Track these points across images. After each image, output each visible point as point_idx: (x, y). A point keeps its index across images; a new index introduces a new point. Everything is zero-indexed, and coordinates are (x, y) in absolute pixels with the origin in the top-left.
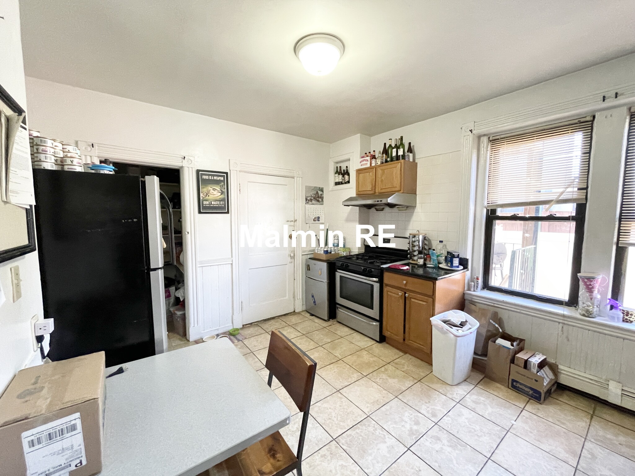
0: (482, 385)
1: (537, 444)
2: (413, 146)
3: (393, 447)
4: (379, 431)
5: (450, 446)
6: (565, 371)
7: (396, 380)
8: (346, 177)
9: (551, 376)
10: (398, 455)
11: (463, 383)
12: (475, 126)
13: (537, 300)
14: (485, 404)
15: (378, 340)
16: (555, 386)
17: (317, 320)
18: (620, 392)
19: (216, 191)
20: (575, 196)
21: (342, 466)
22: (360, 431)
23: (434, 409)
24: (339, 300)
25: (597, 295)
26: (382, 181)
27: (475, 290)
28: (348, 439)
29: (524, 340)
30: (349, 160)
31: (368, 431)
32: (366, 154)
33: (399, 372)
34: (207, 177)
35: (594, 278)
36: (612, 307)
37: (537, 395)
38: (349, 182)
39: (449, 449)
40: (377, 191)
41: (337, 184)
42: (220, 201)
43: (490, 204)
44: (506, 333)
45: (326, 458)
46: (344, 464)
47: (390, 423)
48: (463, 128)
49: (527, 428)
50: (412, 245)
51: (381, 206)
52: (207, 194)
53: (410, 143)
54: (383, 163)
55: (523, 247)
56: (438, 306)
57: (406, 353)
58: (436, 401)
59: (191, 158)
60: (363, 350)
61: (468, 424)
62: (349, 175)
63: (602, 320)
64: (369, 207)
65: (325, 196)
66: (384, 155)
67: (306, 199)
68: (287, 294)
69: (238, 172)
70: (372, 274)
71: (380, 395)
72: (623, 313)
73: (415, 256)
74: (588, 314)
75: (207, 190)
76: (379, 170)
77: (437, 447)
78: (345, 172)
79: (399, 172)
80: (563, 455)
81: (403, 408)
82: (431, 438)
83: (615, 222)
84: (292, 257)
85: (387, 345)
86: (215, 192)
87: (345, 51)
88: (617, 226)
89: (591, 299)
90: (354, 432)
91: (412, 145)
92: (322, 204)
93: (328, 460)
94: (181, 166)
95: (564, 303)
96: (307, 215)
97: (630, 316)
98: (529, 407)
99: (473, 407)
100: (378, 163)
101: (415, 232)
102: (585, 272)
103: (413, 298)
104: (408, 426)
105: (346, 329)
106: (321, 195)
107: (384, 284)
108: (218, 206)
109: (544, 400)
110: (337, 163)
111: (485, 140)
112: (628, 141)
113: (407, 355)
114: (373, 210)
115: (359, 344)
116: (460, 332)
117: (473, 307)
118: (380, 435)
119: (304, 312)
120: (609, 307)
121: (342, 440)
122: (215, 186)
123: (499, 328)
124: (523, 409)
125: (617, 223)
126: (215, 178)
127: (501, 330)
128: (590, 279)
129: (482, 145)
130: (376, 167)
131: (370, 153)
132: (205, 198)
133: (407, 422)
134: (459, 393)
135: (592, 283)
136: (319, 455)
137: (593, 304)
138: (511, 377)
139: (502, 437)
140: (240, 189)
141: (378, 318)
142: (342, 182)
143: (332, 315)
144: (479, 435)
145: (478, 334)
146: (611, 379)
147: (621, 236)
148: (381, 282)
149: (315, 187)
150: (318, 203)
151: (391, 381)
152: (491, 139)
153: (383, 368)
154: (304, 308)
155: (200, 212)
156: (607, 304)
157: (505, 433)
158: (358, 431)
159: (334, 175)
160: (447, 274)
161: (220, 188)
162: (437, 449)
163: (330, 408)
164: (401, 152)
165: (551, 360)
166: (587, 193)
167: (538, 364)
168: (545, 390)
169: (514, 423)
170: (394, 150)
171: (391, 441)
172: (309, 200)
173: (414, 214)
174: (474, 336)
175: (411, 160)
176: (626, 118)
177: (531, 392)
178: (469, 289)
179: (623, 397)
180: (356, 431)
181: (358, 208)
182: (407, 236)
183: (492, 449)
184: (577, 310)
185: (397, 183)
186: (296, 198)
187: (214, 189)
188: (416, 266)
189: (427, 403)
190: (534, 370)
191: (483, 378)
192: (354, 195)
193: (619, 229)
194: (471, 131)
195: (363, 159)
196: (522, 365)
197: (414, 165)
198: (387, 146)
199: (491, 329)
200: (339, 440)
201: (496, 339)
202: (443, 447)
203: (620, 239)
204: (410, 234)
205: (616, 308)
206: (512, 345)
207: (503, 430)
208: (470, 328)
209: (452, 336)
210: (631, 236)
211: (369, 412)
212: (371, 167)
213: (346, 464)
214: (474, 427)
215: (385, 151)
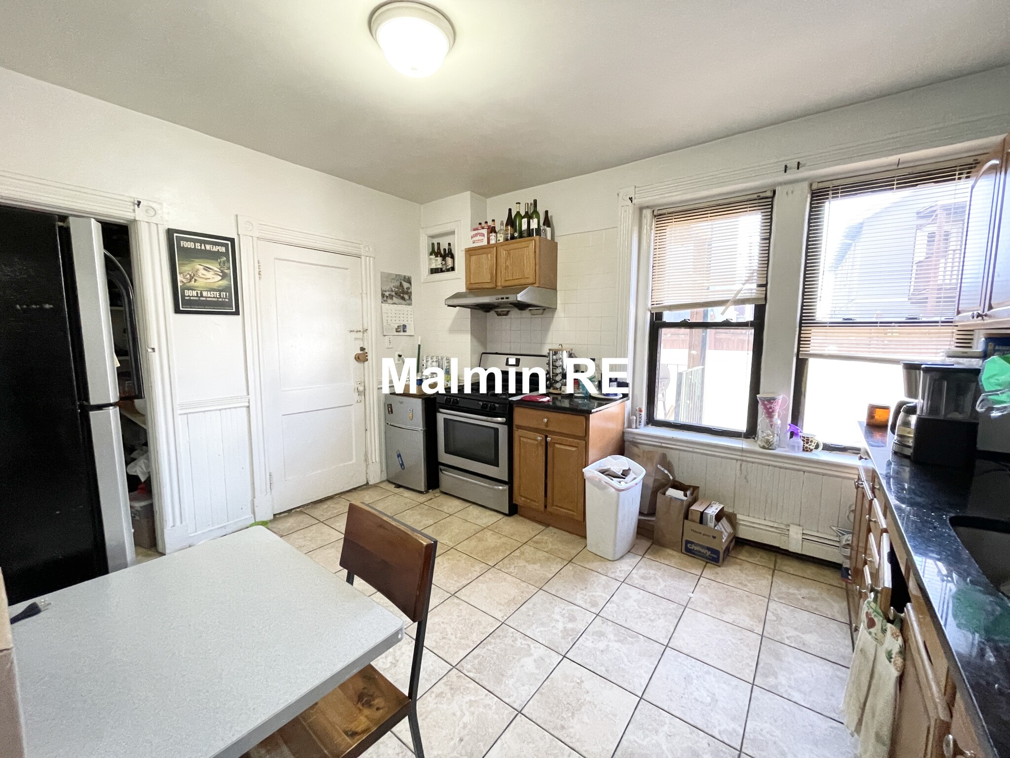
0: (650, 554)
1: (718, 615)
2: (551, 217)
3: (542, 659)
4: (520, 642)
5: (619, 641)
6: (743, 520)
7: (537, 566)
8: (449, 260)
9: (729, 529)
10: (550, 668)
11: (627, 555)
12: (637, 193)
13: (711, 434)
14: (656, 579)
15: (507, 512)
16: (734, 541)
17: (407, 494)
18: (800, 537)
19: (212, 272)
20: (754, 296)
21: (471, 703)
22: (493, 646)
23: (593, 596)
24: (444, 457)
25: (777, 420)
26: (507, 267)
27: (638, 426)
28: (476, 661)
29: (698, 487)
30: (453, 233)
31: (504, 644)
32: (480, 224)
33: (540, 554)
34: (190, 245)
35: (774, 399)
36: (792, 434)
37: (716, 556)
38: (453, 269)
39: (617, 645)
40: (499, 284)
41: (434, 271)
42: (220, 291)
43: (655, 306)
44: (676, 481)
45: (444, 697)
46: (473, 698)
47: (534, 626)
48: (621, 195)
49: (707, 599)
50: (553, 365)
51: (506, 307)
52: (191, 278)
53: (547, 212)
54: (507, 240)
55: (689, 368)
56: (592, 453)
57: (547, 525)
58: (595, 585)
59: (154, 205)
60: (486, 530)
61: (637, 607)
62: (453, 257)
63: (783, 451)
64: (486, 308)
65: (414, 290)
66: (509, 227)
67: (383, 295)
68: (354, 457)
69: (255, 239)
70: (496, 411)
71: (516, 591)
72: (803, 441)
73: (558, 382)
74: (768, 445)
75: (192, 270)
76: (502, 250)
77: (602, 645)
78: (447, 252)
79: (532, 255)
80: (747, 622)
81: (551, 603)
82: (593, 635)
83: (796, 327)
84: (362, 392)
85: (520, 518)
86: (209, 275)
87: (456, 41)
88: (797, 333)
89: (771, 425)
90: (484, 650)
91: (549, 215)
92: (410, 304)
93: (448, 699)
94: (133, 218)
95: (743, 434)
96: (385, 321)
97: (810, 443)
98: (707, 573)
99: (642, 584)
100: (499, 240)
101: (556, 347)
102: (764, 393)
103: (557, 443)
104: (560, 626)
105: (457, 503)
106: (408, 288)
107: (514, 426)
108: (216, 299)
109: (723, 560)
110: (432, 237)
111: (648, 213)
112: (809, 226)
113: (551, 528)
114: (492, 313)
115: (479, 522)
116: (623, 484)
117: (635, 450)
118: (523, 646)
119: (384, 483)
120: (789, 434)
121: (467, 666)
122: (208, 263)
123: (669, 475)
124: (701, 576)
125: (798, 329)
126: (208, 247)
127: (671, 478)
128: (771, 400)
129: (644, 221)
130: (497, 246)
131: (486, 222)
132: (188, 284)
133: (559, 621)
134: (623, 569)
135: (772, 406)
136: (433, 695)
137: (773, 433)
138: (685, 538)
139: (680, 616)
140: (260, 271)
141: (506, 479)
142: (441, 269)
143: (433, 482)
144: (652, 618)
145: (644, 486)
146: (793, 524)
147: (801, 346)
148: (510, 423)
149: (396, 275)
150: (403, 302)
151: (530, 567)
152: (655, 213)
153: (518, 551)
154: (384, 478)
155: (177, 311)
156: (787, 431)
157: (682, 610)
158: (490, 647)
159: (428, 257)
160: (600, 405)
161: (219, 267)
162: (601, 649)
163: (443, 623)
164: (534, 225)
165: (729, 510)
166: (766, 290)
167: (716, 515)
168: (724, 547)
169: (692, 595)
170: (525, 221)
171: (539, 651)
172: (387, 297)
173: (555, 320)
174: (639, 488)
175: (549, 237)
176: (807, 197)
177: (709, 553)
178: (630, 426)
179: (804, 543)
180: (487, 648)
181: (469, 310)
182: (545, 353)
183: (669, 633)
184: (756, 441)
185: (529, 272)
186: (364, 292)
187: (207, 269)
188: (559, 398)
189: (583, 590)
190: (711, 524)
191: (651, 545)
192: (463, 289)
193: (799, 337)
194: (631, 199)
195: (476, 232)
196: (698, 519)
197: (553, 246)
198: (513, 214)
199: (659, 477)
200: (462, 666)
201: (667, 490)
202: (609, 643)
203: (801, 349)
204: (550, 350)
205: (797, 434)
206: (685, 495)
207: (680, 606)
208: (635, 478)
209: (614, 490)
210: (811, 345)
211: (502, 617)
212: (489, 246)
213: (477, 698)
214: (645, 610)
215: (511, 222)
